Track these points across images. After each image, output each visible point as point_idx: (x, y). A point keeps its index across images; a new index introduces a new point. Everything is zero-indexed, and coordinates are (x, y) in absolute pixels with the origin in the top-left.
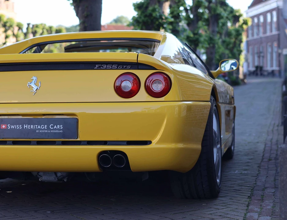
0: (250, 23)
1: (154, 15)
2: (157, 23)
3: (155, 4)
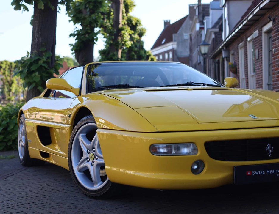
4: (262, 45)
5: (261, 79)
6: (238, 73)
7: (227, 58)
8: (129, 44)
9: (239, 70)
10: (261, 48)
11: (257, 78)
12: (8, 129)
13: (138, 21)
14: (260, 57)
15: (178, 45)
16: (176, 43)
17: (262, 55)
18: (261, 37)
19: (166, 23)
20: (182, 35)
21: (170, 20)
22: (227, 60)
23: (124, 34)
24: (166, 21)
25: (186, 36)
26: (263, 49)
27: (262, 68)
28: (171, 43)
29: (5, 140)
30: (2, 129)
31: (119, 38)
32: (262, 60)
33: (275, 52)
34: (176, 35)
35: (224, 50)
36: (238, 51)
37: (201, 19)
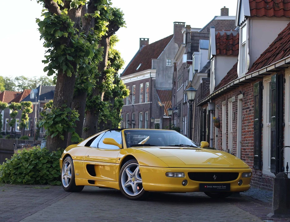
0: (128, 94)
1: (97, 102)
2: (98, 107)
3: (98, 94)
4: (237, 110)
5: (236, 137)
6: (221, 128)
7: (212, 111)
8: (113, 86)
9: (222, 125)
10: (237, 112)
11: (233, 136)
12: (37, 168)
13: (117, 54)
14: (236, 119)
15: (158, 74)
16: (155, 71)
17: (237, 118)
18: (237, 103)
19: (143, 42)
20: (163, 61)
21: (148, 39)
22: (212, 113)
23: (109, 76)
24: (142, 40)
25: (169, 63)
26: (238, 113)
27: (237, 128)
28: (149, 71)
29: (34, 176)
30: (33, 167)
31: (104, 81)
32: (237, 122)
33: (243, 119)
34: (156, 60)
35: (210, 103)
36: (222, 107)
37: (190, 50)
